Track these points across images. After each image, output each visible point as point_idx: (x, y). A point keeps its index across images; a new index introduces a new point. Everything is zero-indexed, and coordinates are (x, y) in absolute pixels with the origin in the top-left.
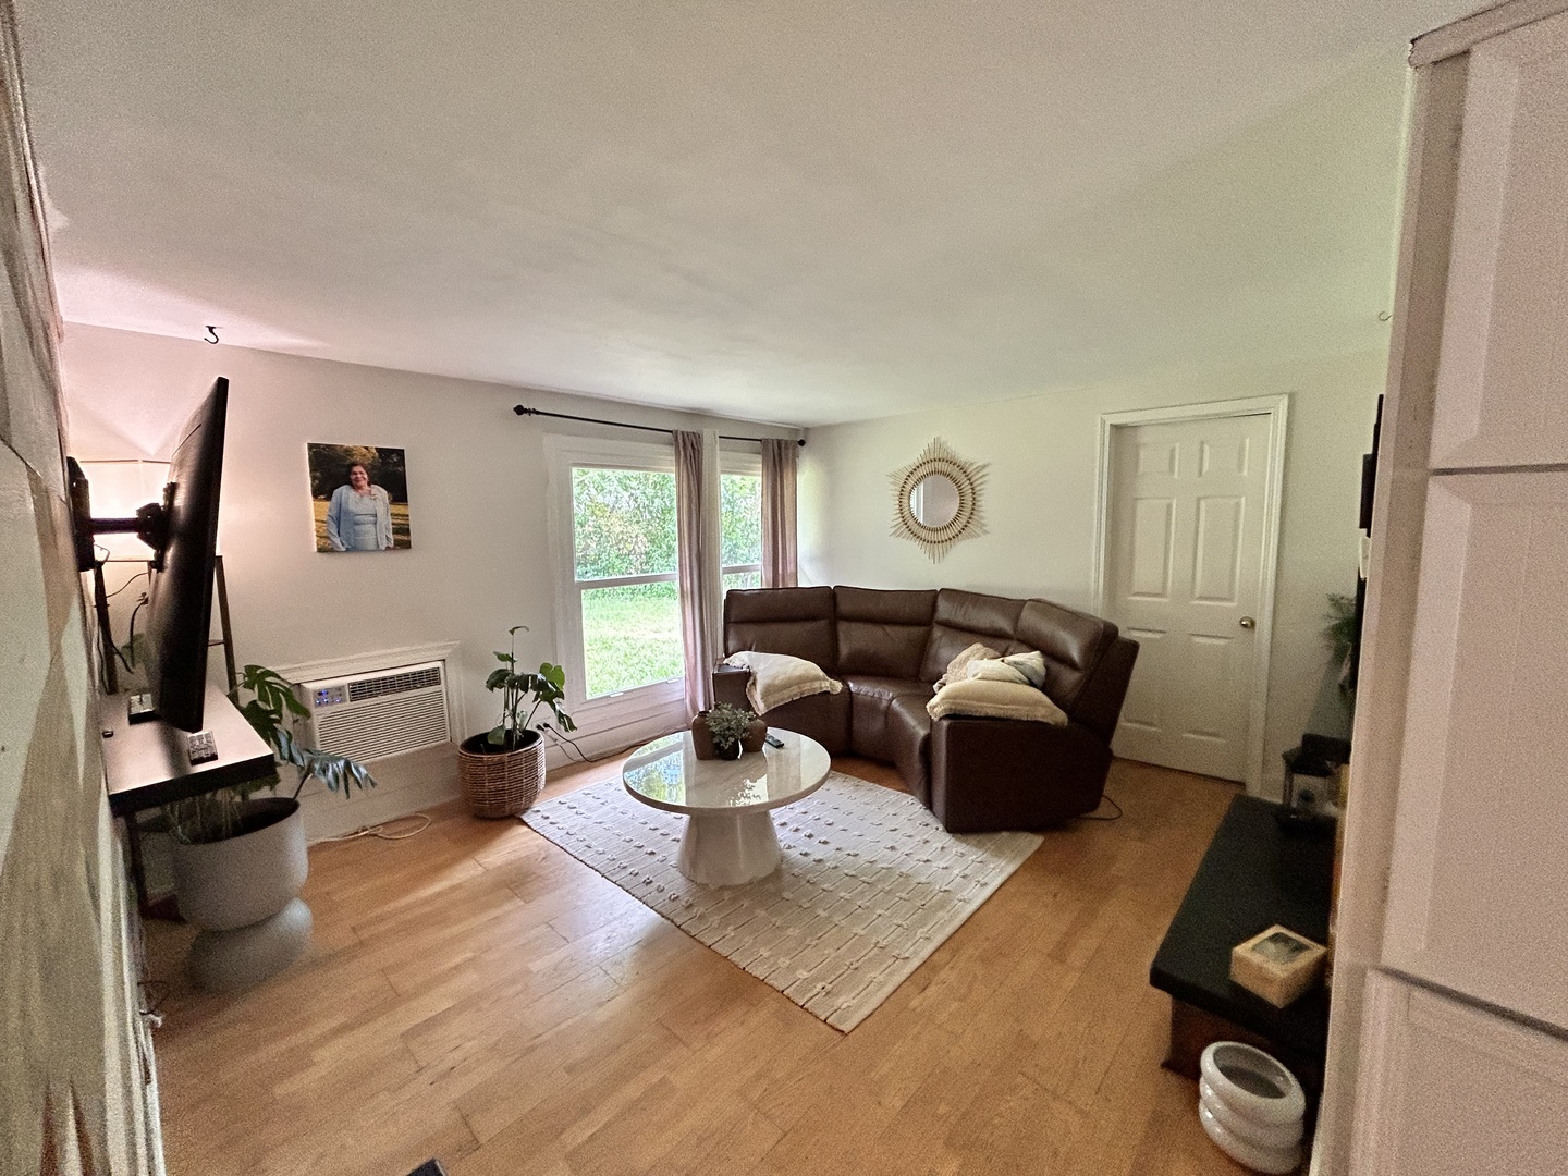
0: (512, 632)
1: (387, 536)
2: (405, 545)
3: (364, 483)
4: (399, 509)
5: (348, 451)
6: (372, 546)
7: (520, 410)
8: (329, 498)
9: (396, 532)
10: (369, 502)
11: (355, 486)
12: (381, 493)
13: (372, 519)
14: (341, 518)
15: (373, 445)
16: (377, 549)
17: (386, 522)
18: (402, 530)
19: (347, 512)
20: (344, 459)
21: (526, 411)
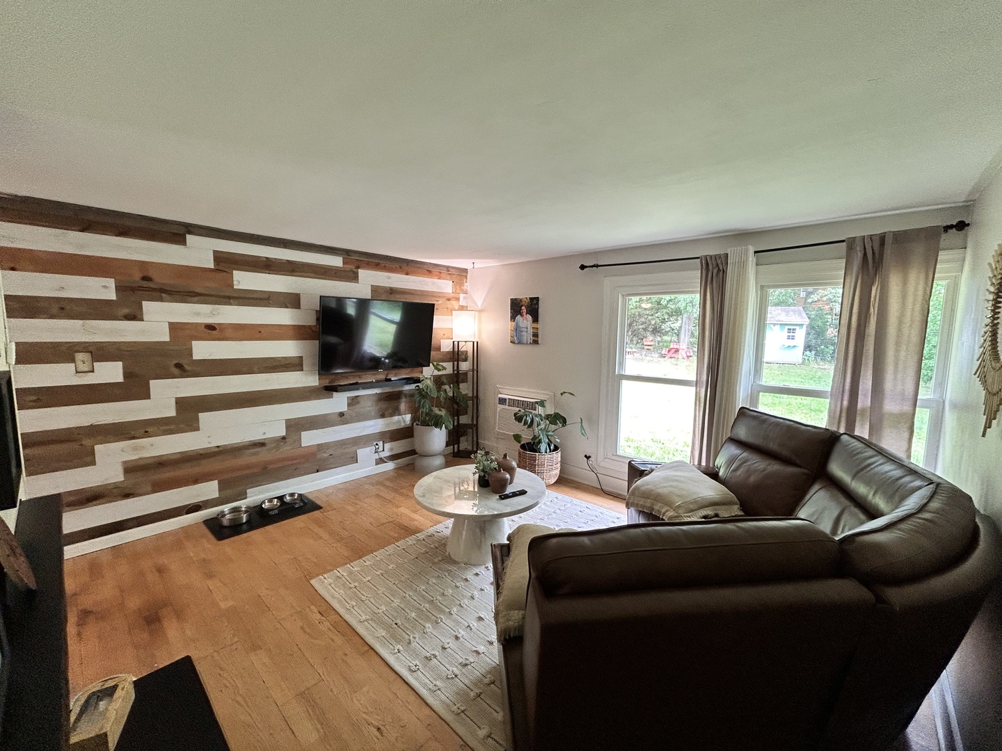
0: (562, 394)
1: (530, 338)
2: (536, 342)
3: (524, 314)
4: (535, 325)
5: (521, 300)
6: (525, 342)
7: (583, 267)
8: (514, 321)
9: (533, 336)
10: (526, 321)
11: (522, 316)
12: (529, 317)
13: (526, 330)
14: (517, 330)
15: (528, 297)
16: (527, 344)
17: (531, 331)
18: (536, 335)
19: (519, 327)
20: (519, 303)
21: (586, 267)
